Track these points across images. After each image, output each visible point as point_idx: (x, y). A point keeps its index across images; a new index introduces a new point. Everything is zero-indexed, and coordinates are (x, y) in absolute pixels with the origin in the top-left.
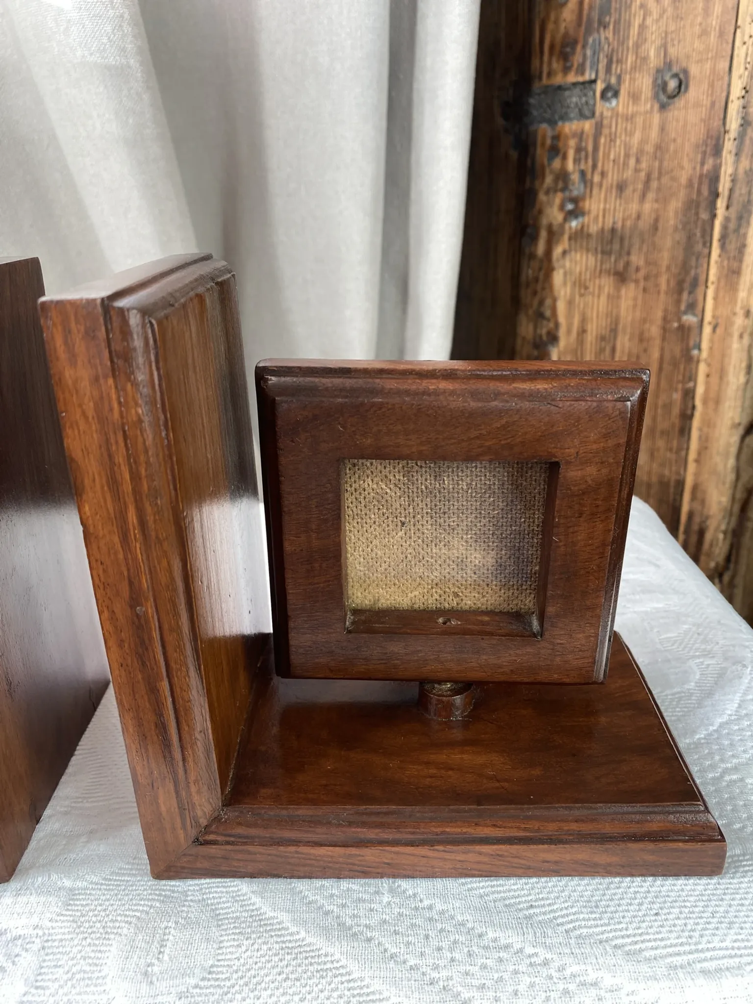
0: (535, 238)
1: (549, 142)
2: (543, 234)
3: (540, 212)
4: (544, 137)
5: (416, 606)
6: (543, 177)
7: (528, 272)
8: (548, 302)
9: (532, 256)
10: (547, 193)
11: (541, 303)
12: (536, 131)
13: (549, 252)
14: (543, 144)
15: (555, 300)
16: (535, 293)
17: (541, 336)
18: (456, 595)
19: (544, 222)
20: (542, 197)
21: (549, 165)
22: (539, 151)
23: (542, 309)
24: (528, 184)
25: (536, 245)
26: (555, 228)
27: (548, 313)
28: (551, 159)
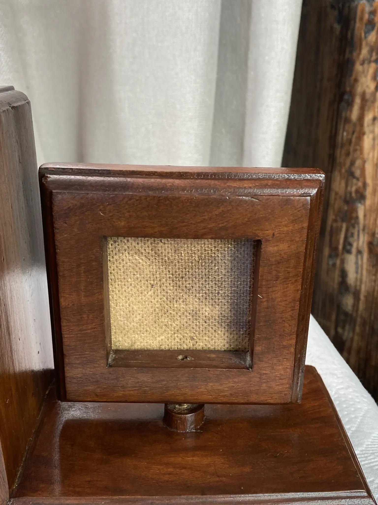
0: (350, 104)
1: (366, 16)
2: (358, 101)
3: (356, 80)
4: (363, 11)
5: (163, 347)
6: (360, 50)
7: (343, 135)
8: (358, 163)
9: (348, 120)
10: (363, 64)
11: (352, 163)
12: (356, 7)
13: (361, 118)
14: (361, 19)
15: (364, 162)
16: (348, 154)
17: (351, 193)
18: (192, 339)
19: (359, 90)
20: (358, 67)
21: (366, 37)
22: (358, 25)
23: (353, 169)
24: (347, 55)
25: (351, 111)
26: (368, 96)
27: (358, 173)
28: (367, 32)
